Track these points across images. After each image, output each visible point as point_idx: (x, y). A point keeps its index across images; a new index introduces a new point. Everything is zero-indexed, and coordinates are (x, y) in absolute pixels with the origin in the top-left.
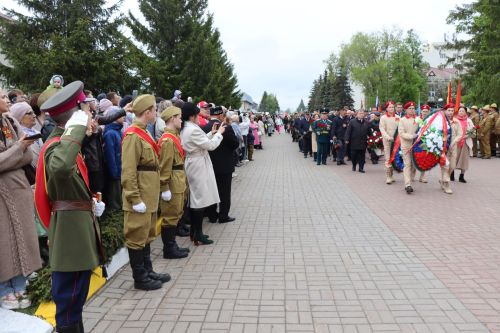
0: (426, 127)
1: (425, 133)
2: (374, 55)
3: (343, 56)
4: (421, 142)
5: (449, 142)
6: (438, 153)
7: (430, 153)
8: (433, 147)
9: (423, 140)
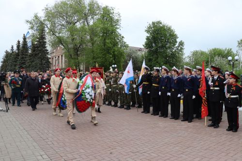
1: (84, 89)
6: (92, 101)
7: (88, 102)
8: (90, 97)
9: (83, 94)
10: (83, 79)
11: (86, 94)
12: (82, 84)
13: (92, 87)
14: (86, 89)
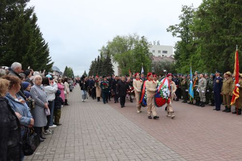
2: (126, 47)
3: (109, 48)
6: (167, 98)
7: (164, 98)
8: (166, 95)
9: (161, 92)
10: (162, 81)
12: (160, 85)
13: (168, 87)
14: (163, 88)
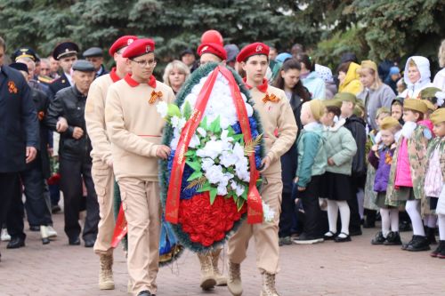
0: (192, 127)
1: (194, 142)
4: (188, 171)
5: (260, 153)
6: (240, 191)
7: (218, 197)
8: (224, 179)
9: (193, 165)
10: (192, 99)
11: (207, 164)
12: (183, 122)
14: (204, 141)
